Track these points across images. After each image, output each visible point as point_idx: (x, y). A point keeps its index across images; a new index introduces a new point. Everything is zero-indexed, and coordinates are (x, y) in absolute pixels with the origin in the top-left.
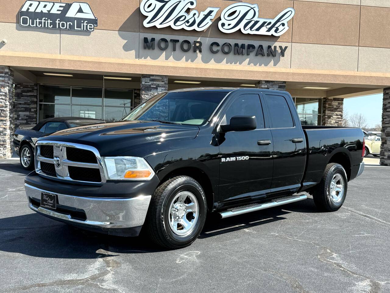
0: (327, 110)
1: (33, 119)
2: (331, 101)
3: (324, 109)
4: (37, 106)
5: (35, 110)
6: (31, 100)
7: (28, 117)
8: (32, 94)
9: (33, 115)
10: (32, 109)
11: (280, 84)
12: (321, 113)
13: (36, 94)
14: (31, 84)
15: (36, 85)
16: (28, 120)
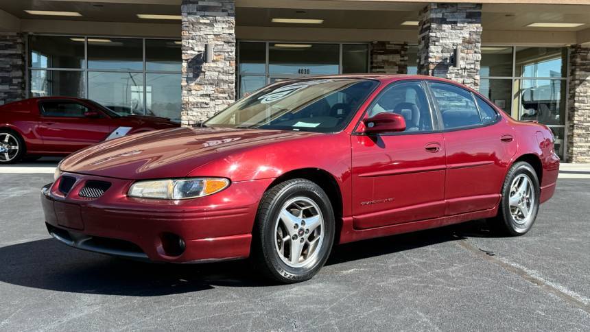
0: (578, 69)
1: (16, 98)
2: (586, 51)
3: (574, 67)
4: (24, 74)
5: (20, 80)
6: (11, 63)
7: (6, 95)
8: (14, 52)
9: (15, 91)
10: (14, 80)
11: (468, 11)
12: (566, 77)
13: (20, 53)
14: (11, 34)
15: (21, 35)
16: (8, 100)
